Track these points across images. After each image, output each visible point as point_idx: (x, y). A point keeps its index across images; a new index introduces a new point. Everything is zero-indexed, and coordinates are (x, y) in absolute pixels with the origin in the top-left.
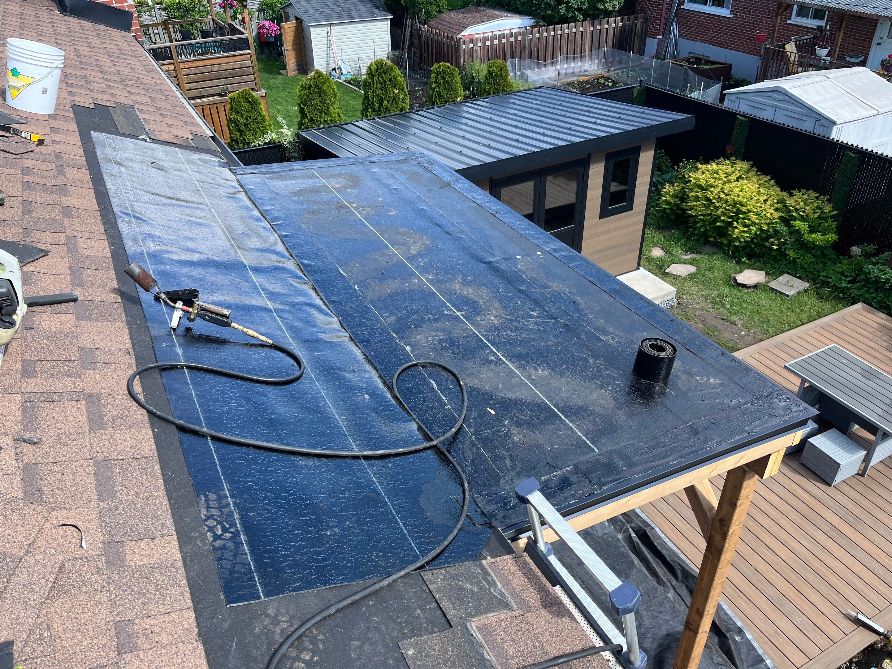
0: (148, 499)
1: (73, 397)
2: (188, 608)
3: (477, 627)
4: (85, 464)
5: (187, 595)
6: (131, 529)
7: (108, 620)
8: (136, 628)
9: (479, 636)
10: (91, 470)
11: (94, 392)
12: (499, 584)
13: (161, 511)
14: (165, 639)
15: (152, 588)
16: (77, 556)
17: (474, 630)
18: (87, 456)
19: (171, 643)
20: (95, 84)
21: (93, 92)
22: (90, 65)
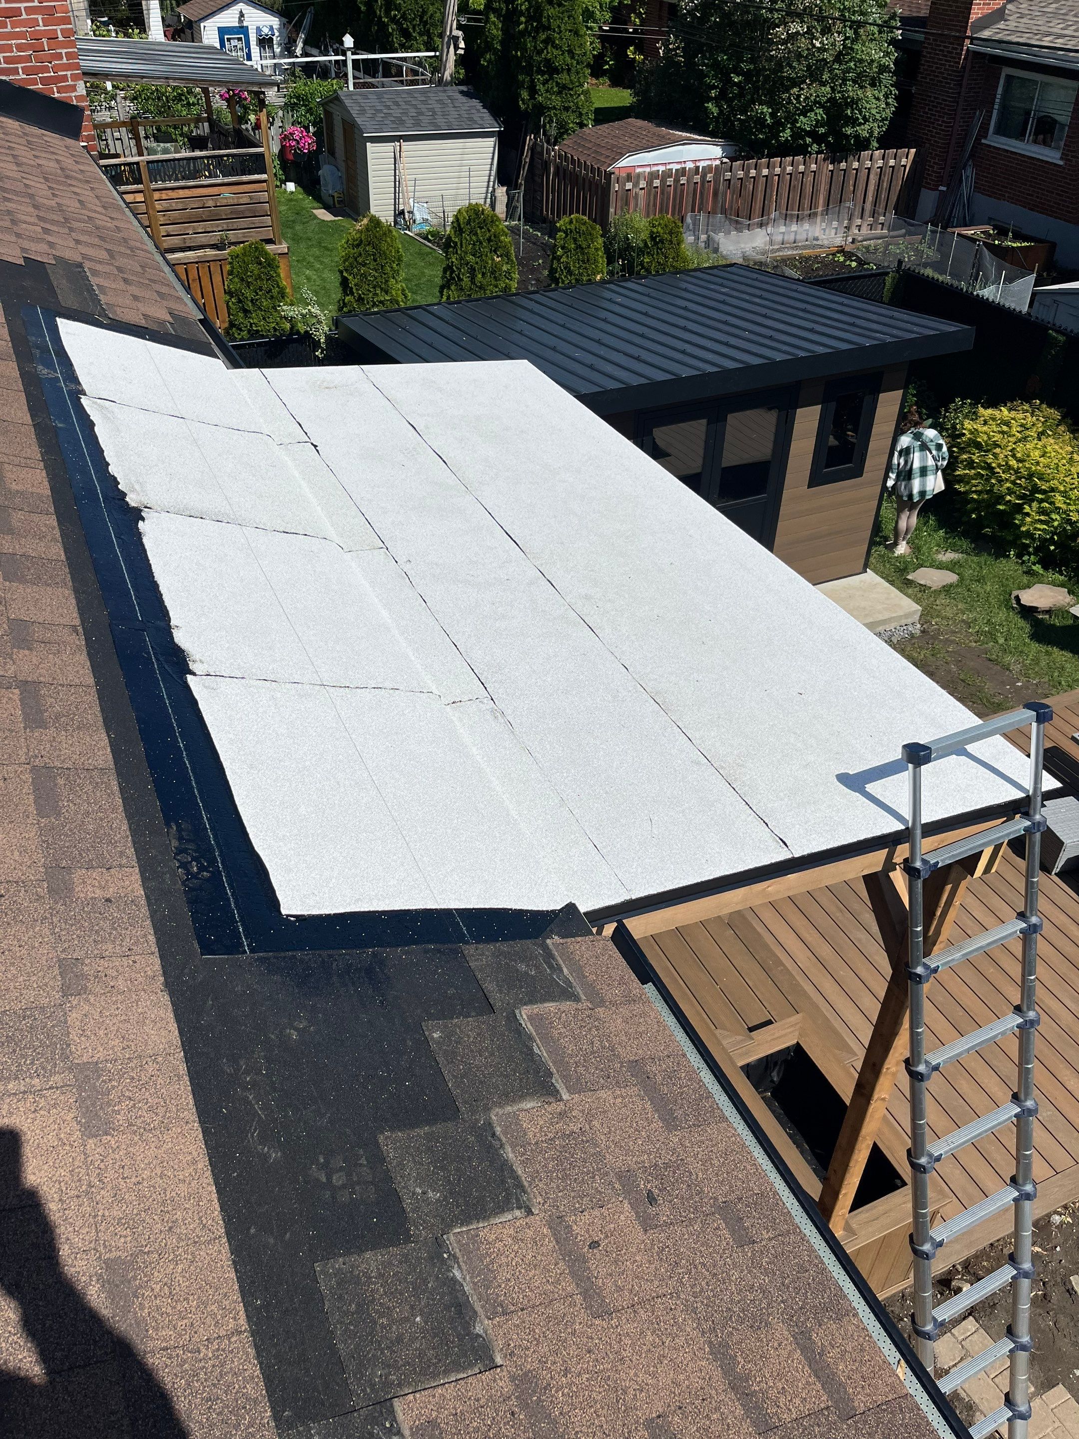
0: (101, 819)
2: (152, 953)
3: (528, 1016)
4: (20, 770)
5: (152, 938)
6: (81, 854)
7: (51, 956)
8: (86, 969)
9: (530, 1027)
10: (28, 777)
11: (29, 679)
12: (565, 970)
13: (119, 836)
14: (121, 984)
15: (106, 925)
16: (11, 879)
17: (524, 1019)
18: (23, 759)
19: (130, 990)
20: (24, 226)
21: (22, 238)
22: (16, 193)
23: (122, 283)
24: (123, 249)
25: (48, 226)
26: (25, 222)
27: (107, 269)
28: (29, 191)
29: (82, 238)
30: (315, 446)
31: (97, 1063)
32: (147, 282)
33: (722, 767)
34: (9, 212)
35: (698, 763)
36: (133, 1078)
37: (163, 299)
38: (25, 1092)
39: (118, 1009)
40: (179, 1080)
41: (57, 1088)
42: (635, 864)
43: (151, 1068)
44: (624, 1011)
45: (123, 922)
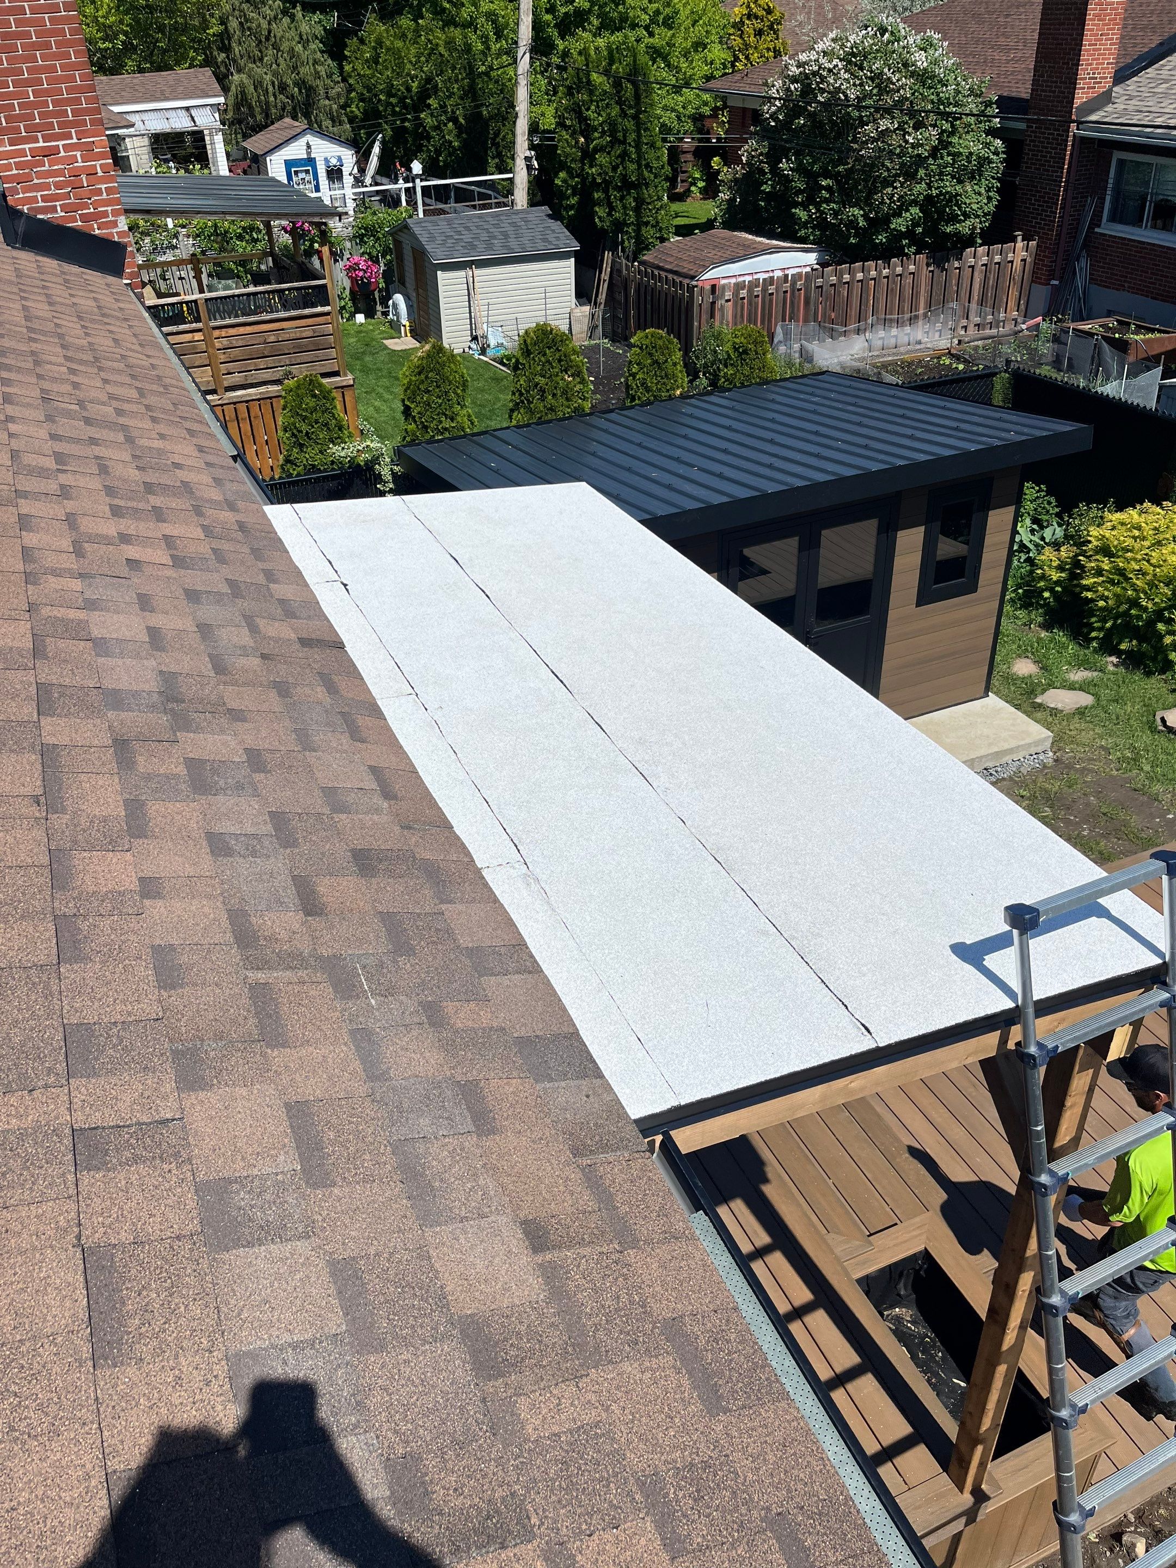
20: (49, 366)
21: (45, 379)
22: (44, 333)
23: (149, 422)
24: (155, 387)
25: (75, 366)
26: (50, 363)
27: (134, 408)
28: (59, 331)
29: (111, 378)
30: (345, 585)
32: (178, 420)
33: (794, 938)
34: (33, 353)
35: (765, 933)
36: (23, 1367)
37: (193, 436)
39: (15, 1274)
40: (81, 1366)
42: (686, 1060)
43: (47, 1352)
44: (663, 1252)
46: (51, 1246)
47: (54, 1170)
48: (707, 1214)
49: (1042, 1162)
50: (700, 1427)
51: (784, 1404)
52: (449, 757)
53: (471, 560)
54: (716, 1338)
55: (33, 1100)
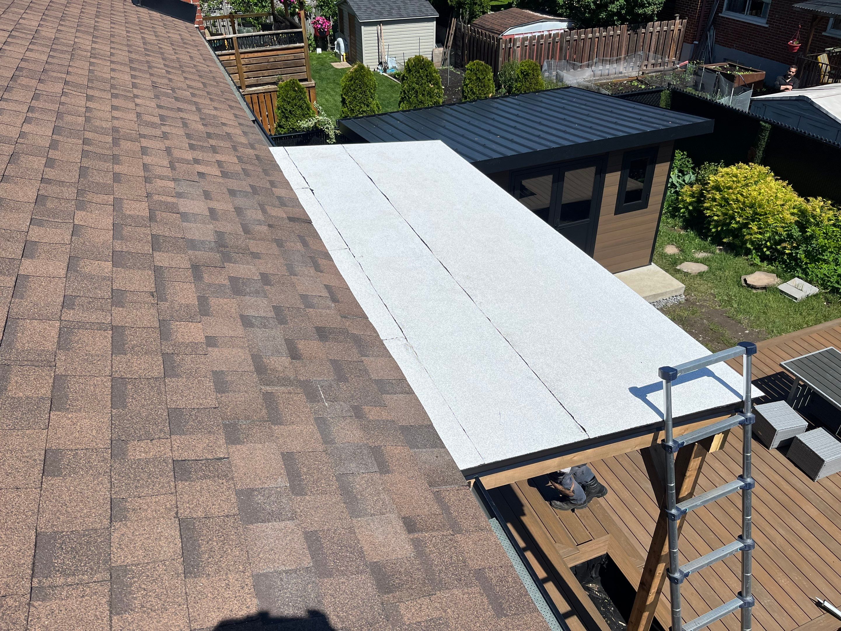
1: (101, 327)
2: (172, 493)
4: (105, 380)
6: (135, 432)
7: (106, 496)
8: (128, 504)
10: (109, 384)
11: (119, 325)
14: (149, 513)
15: (144, 476)
18: (108, 374)
19: (154, 518)
21: (154, 76)
22: (154, 52)
23: (209, 101)
24: (212, 82)
25: (170, 70)
26: (157, 68)
27: (201, 93)
28: (161, 51)
29: (189, 76)
30: (312, 190)
31: (126, 566)
32: (224, 100)
33: (547, 381)
34: (148, 62)
35: (532, 378)
36: (148, 576)
37: (232, 109)
38: (78, 584)
39: (144, 530)
40: (178, 577)
41: (98, 582)
42: (488, 442)
43: (161, 569)
44: (475, 536)
45: (156, 474)
46: (163, 517)
47: (164, 480)
48: (497, 519)
49: (672, 503)
50: (493, 623)
51: (535, 614)
52: (366, 282)
53: (379, 179)
54: (502, 580)
55: (153, 445)
